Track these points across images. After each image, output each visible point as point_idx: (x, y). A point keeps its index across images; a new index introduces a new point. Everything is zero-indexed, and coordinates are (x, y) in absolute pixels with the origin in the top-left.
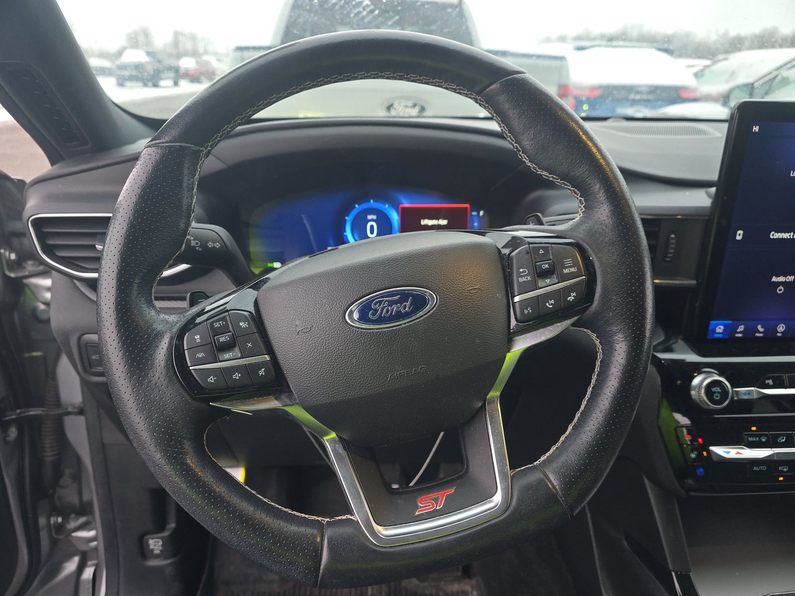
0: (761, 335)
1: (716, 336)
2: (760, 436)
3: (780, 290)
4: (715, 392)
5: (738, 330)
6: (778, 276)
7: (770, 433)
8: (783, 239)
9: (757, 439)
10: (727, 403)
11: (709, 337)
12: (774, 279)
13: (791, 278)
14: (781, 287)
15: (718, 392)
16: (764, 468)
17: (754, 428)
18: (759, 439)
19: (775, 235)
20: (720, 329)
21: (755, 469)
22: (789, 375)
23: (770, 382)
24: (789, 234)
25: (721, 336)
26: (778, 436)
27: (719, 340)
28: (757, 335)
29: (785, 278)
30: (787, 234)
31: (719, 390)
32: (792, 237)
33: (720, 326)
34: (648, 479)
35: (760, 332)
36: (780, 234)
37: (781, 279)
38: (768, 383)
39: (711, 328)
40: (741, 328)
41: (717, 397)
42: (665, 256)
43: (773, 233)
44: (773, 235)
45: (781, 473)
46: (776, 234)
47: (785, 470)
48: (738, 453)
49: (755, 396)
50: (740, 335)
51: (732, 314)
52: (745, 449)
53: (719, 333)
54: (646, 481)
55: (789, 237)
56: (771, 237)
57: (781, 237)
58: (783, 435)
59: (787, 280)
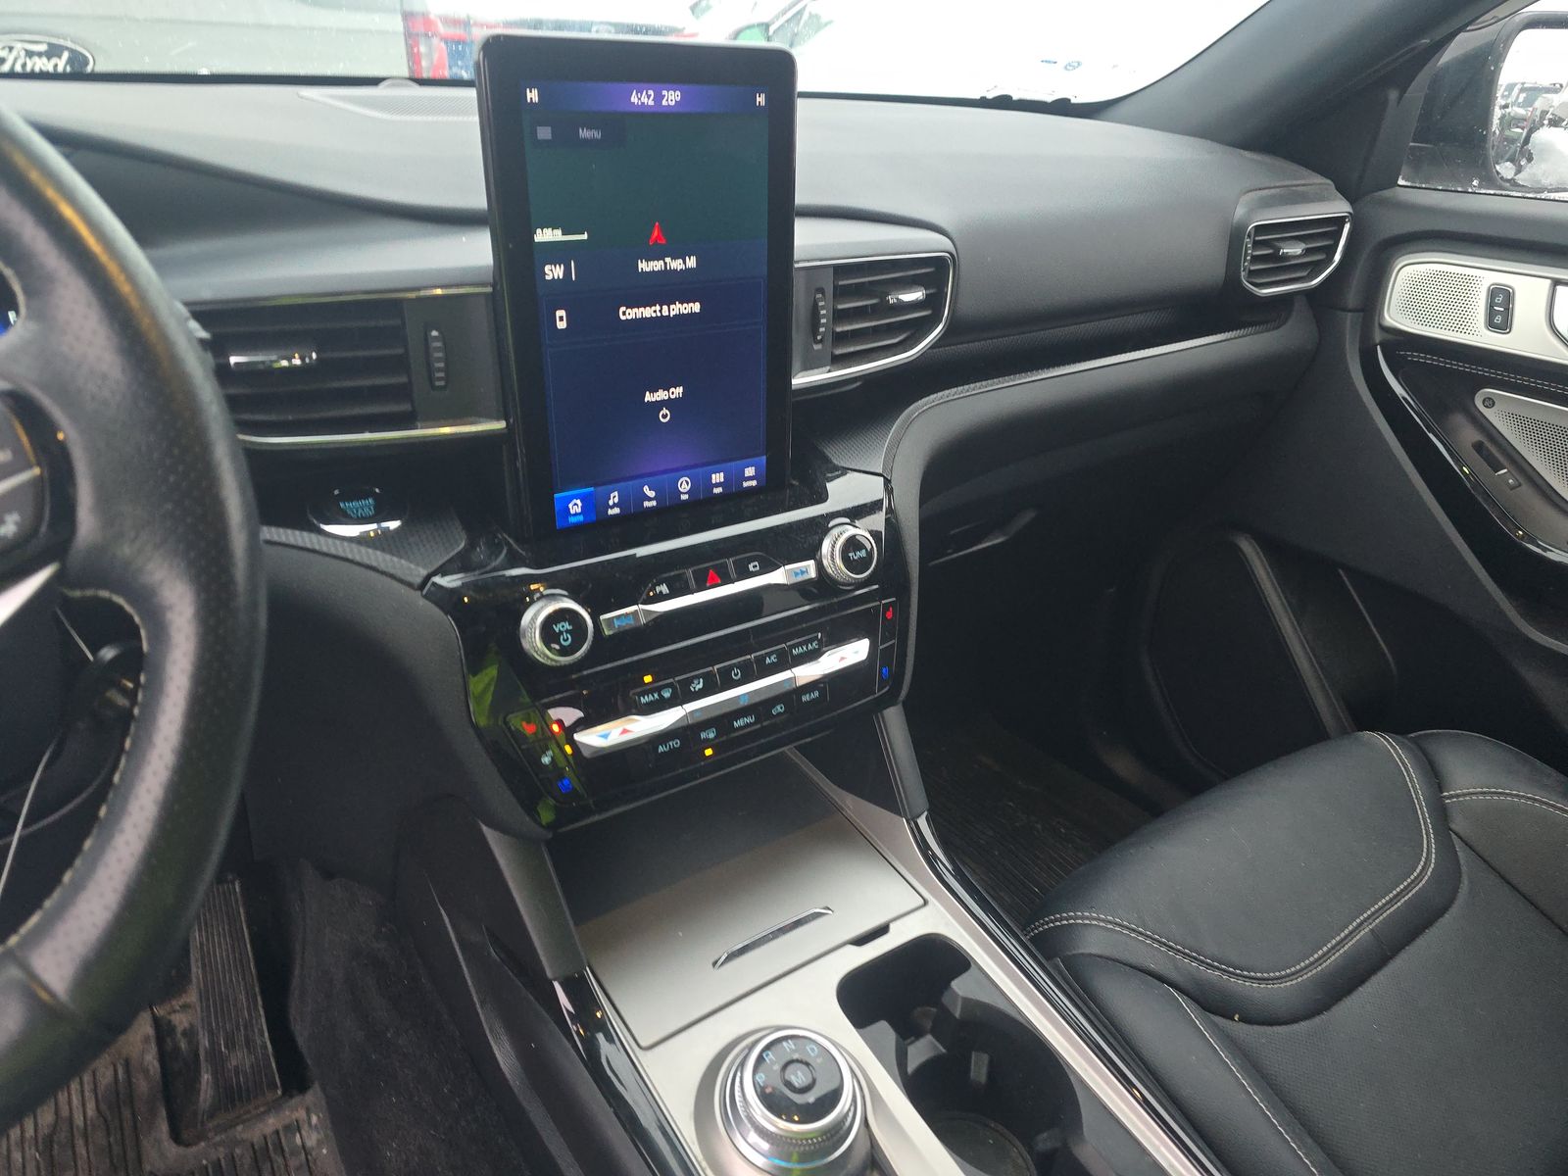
0: (654, 503)
1: (572, 520)
2: (659, 690)
3: (665, 416)
4: (561, 633)
5: (611, 503)
6: (653, 390)
7: (677, 679)
8: (644, 320)
9: (656, 695)
10: (585, 647)
11: (559, 525)
12: (648, 397)
13: (678, 391)
14: (665, 411)
15: (567, 631)
16: (676, 743)
17: (648, 679)
18: (660, 695)
19: (628, 314)
20: (576, 507)
21: (661, 749)
22: (695, 568)
23: (664, 589)
24: (653, 308)
25: (581, 518)
26: (690, 681)
27: (578, 527)
28: (647, 504)
29: (666, 392)
30: (648, 308)
31: (567, 626)
32: (659, 314)
33: (575, 501)
34: (486, 825)
35: (650, 499)
36: (635, 310)
37: (661, 395)
38: (661, 592)
39: (557, 507)
40: (614, 498)
41: (567, 640)
42: (431, 379)
43: (623, 309)
44: (624, 313)
45: (707, 743)
46: (629, 310)
47: (712, 735)
48: (625, 731)
49: (643, 621)
50: (617, 511)
51: (593, 475)
52: (637, 721)
53: (576, 514)
54: (485, 828)
55: (654, 315)
56: (623, 318)
57: (639, 316)
58: (697, 677)
59: (672, 397)
